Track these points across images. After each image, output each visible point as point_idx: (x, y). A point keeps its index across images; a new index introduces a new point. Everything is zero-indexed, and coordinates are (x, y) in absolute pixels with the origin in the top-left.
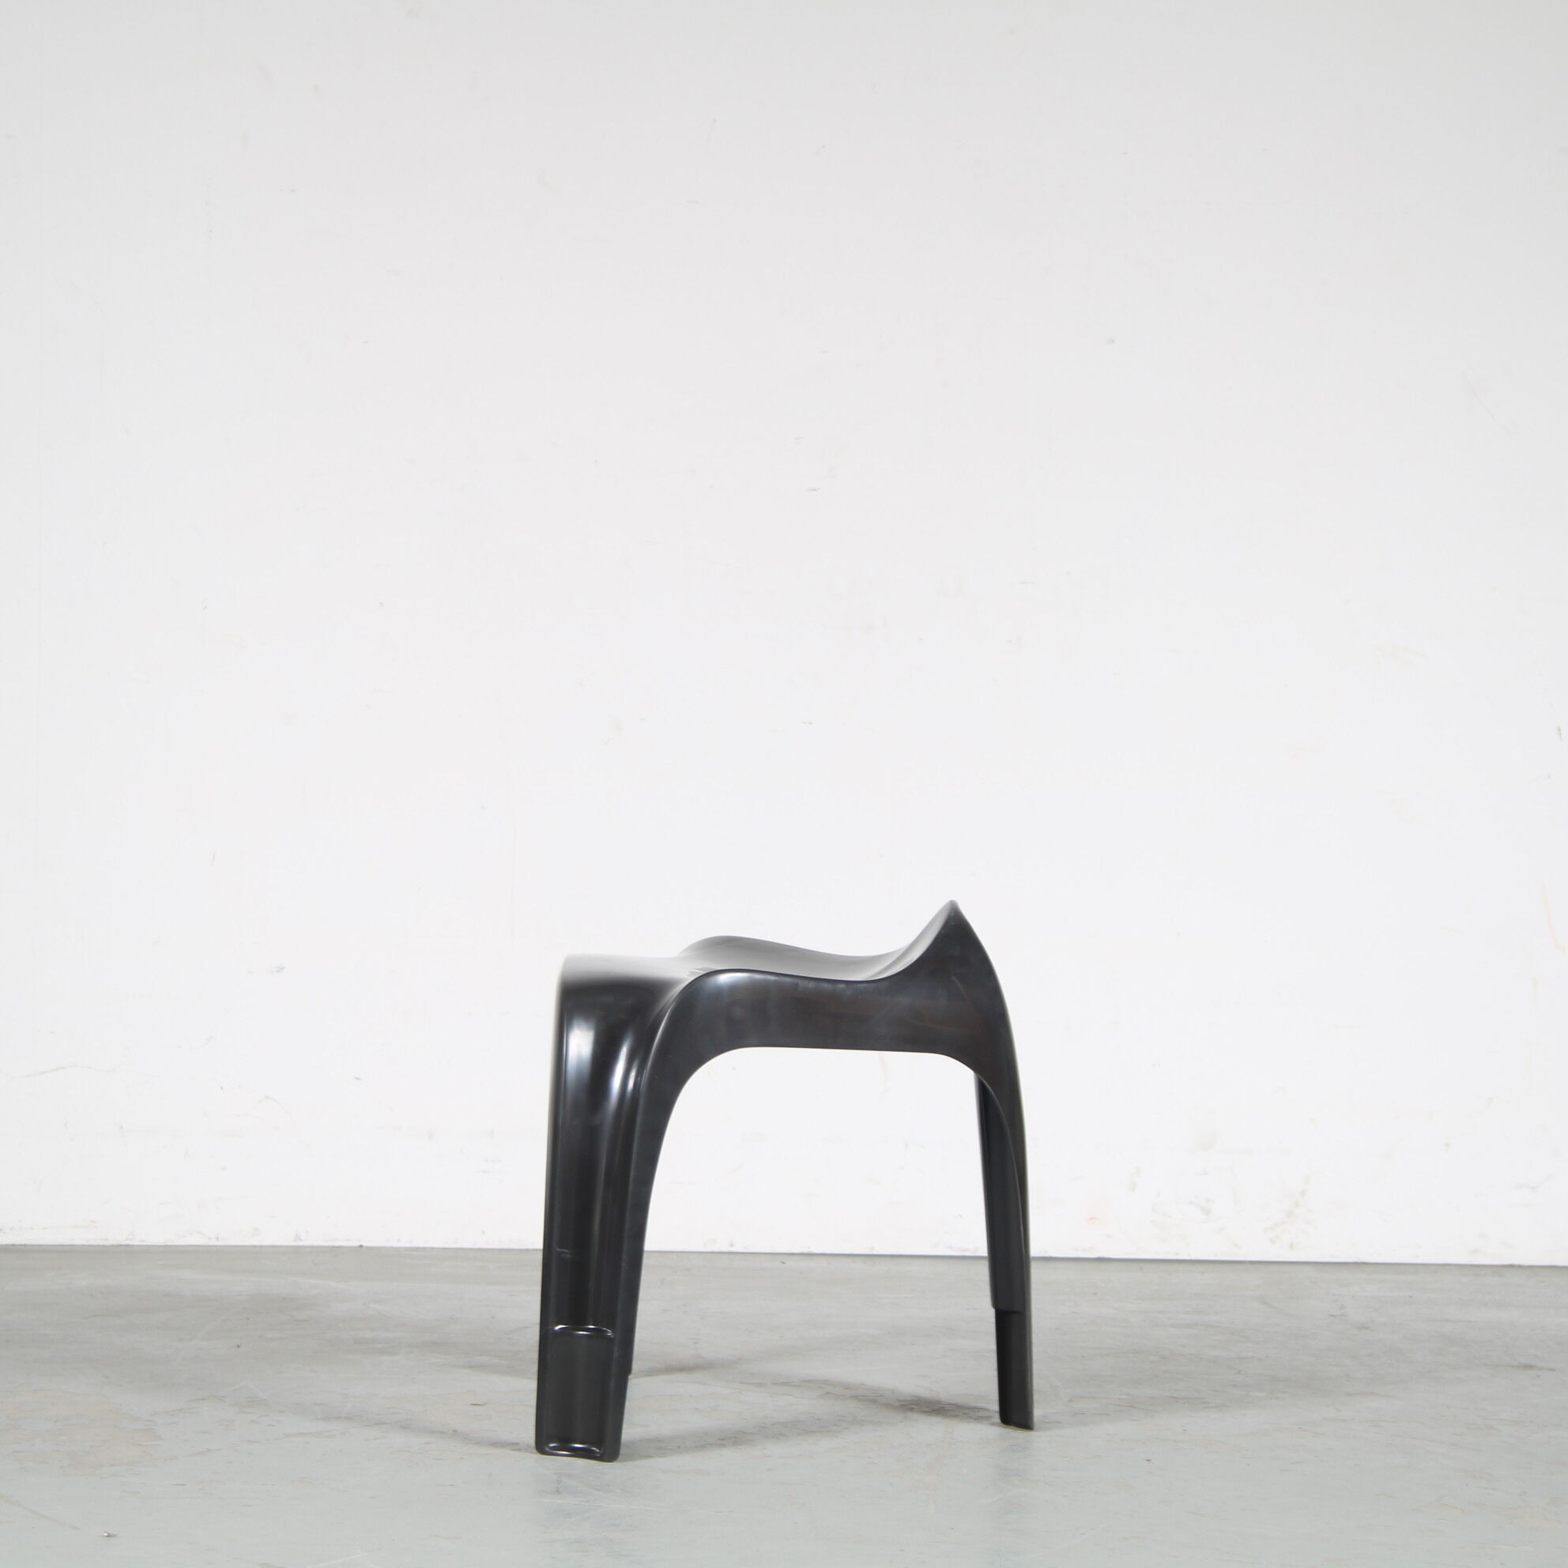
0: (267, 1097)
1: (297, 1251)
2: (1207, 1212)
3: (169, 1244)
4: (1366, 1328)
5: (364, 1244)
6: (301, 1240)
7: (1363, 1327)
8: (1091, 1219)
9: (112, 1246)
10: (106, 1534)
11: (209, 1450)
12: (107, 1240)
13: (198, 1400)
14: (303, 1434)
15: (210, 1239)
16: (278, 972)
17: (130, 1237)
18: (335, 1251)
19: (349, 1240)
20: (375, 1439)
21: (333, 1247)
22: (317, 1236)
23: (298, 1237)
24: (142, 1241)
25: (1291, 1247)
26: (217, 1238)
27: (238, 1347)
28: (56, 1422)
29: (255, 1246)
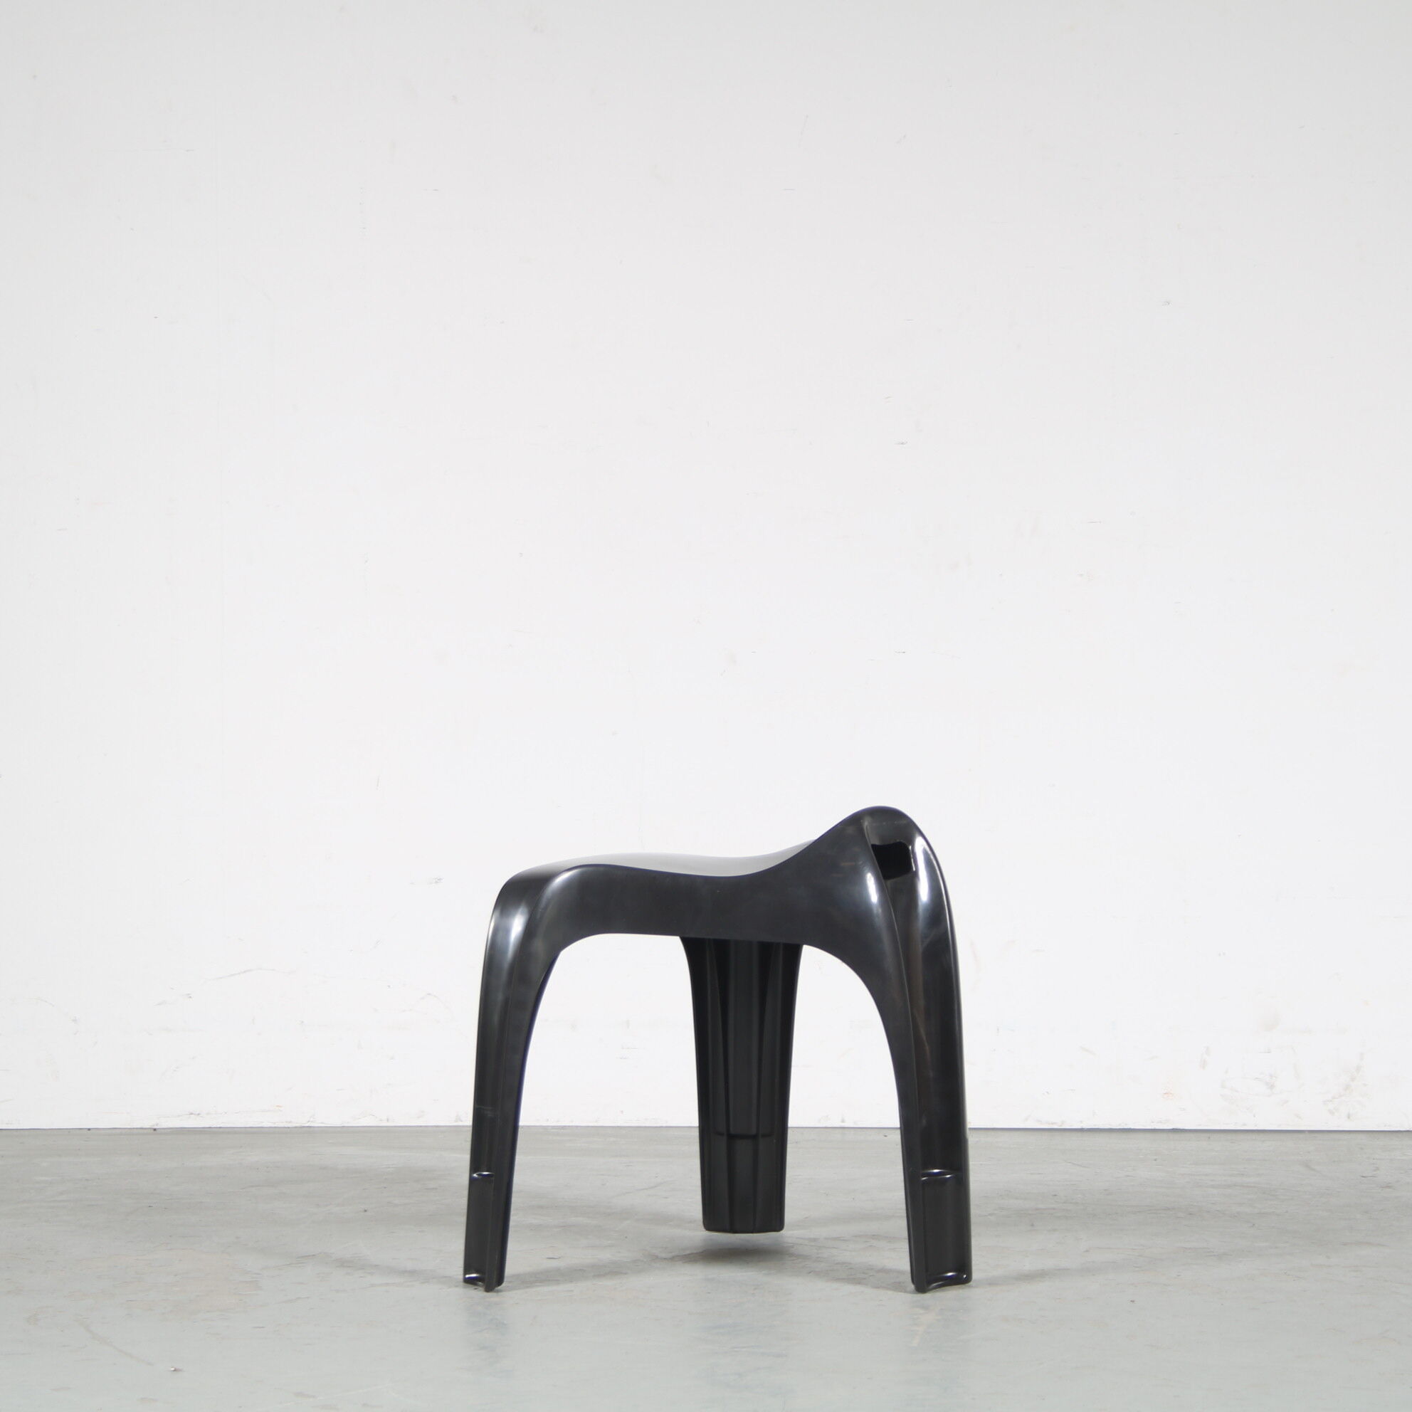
0: (429, 994)
2: (1272, 1087)
4: (1389, 1187)
8: (1166, 1094)
10: (173, 1369)
12: (291, 1122)
16: (436, 882)
17: (312, 1119)
24: (322, 1123)
25: (1349, 1118)
26: (388, 1120)
27: (365, 1211)
28: (176, 1275)
29: (421, 1126)
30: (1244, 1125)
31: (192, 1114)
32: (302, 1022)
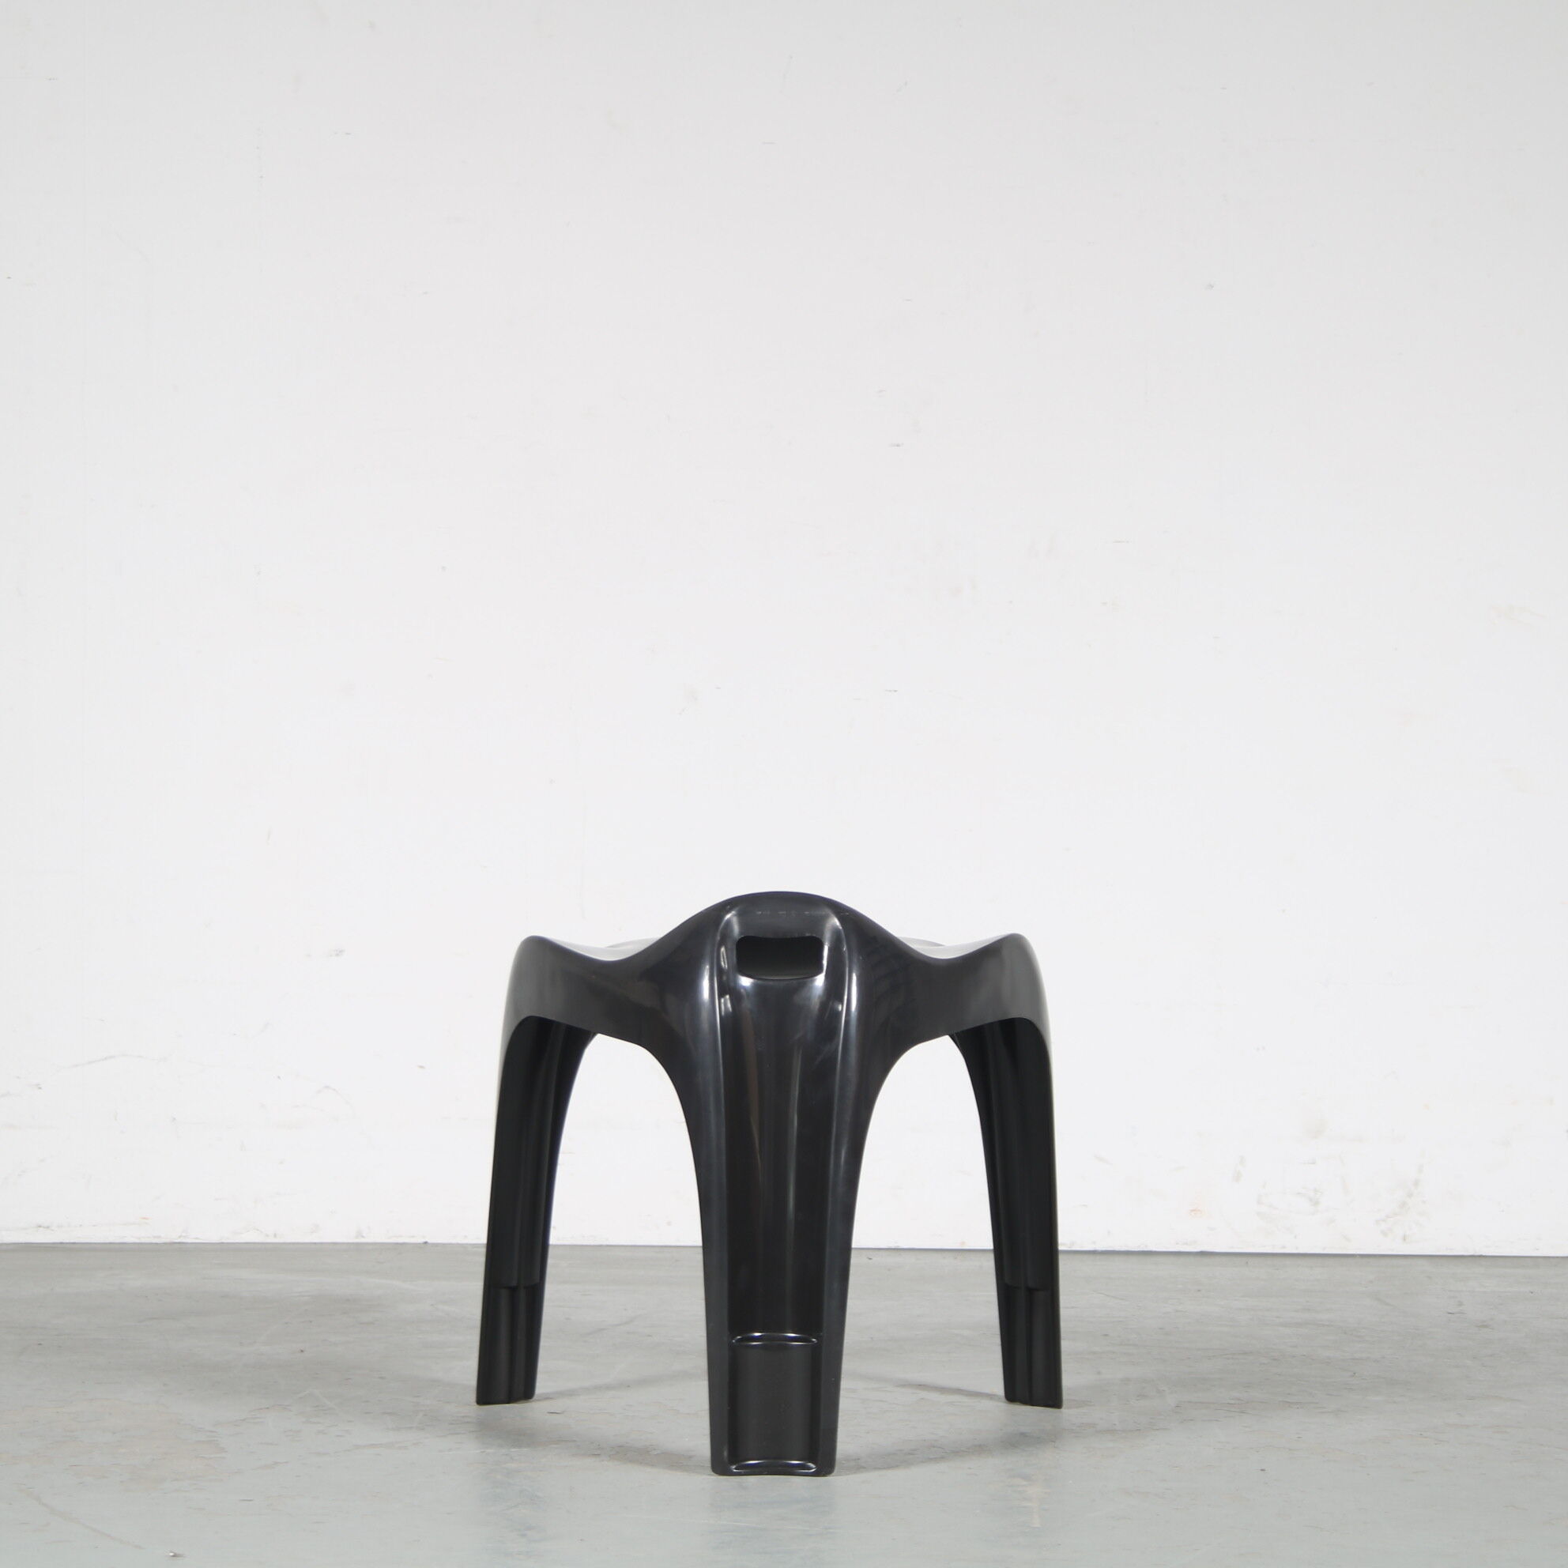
0: (327, 1087)
1: (358, 1248)
2: (1316, 1203)
3: (224, 1241)
4: (1486, 1326)
5: (429, 1241)
6: (363, 1237)
7: (1484, 1325)
8: (1192, 1211)
9: (165, 1244)
10: (172, 1554)
11: (276, 1463)
12: (159, 1237)
13: (261, 1409)
14: (373, 1446)
15: (267, 1236)
16: (337, 955)
17: (183, 1234)
18: (398, 1248)
19: (413, 1237)
20: (450, 1450)
21: (397, 1244)
22: (378, 1234)
23: (359, 1234)
24: (197, 1238)
25: (1404, 1240)
26: (275, 1236)
27: (302, 1351)
28: (114, 1433)
29: (315, 1243)
30: (1284, 1247)
31: (40, 1226)
32: (174, 1119)
